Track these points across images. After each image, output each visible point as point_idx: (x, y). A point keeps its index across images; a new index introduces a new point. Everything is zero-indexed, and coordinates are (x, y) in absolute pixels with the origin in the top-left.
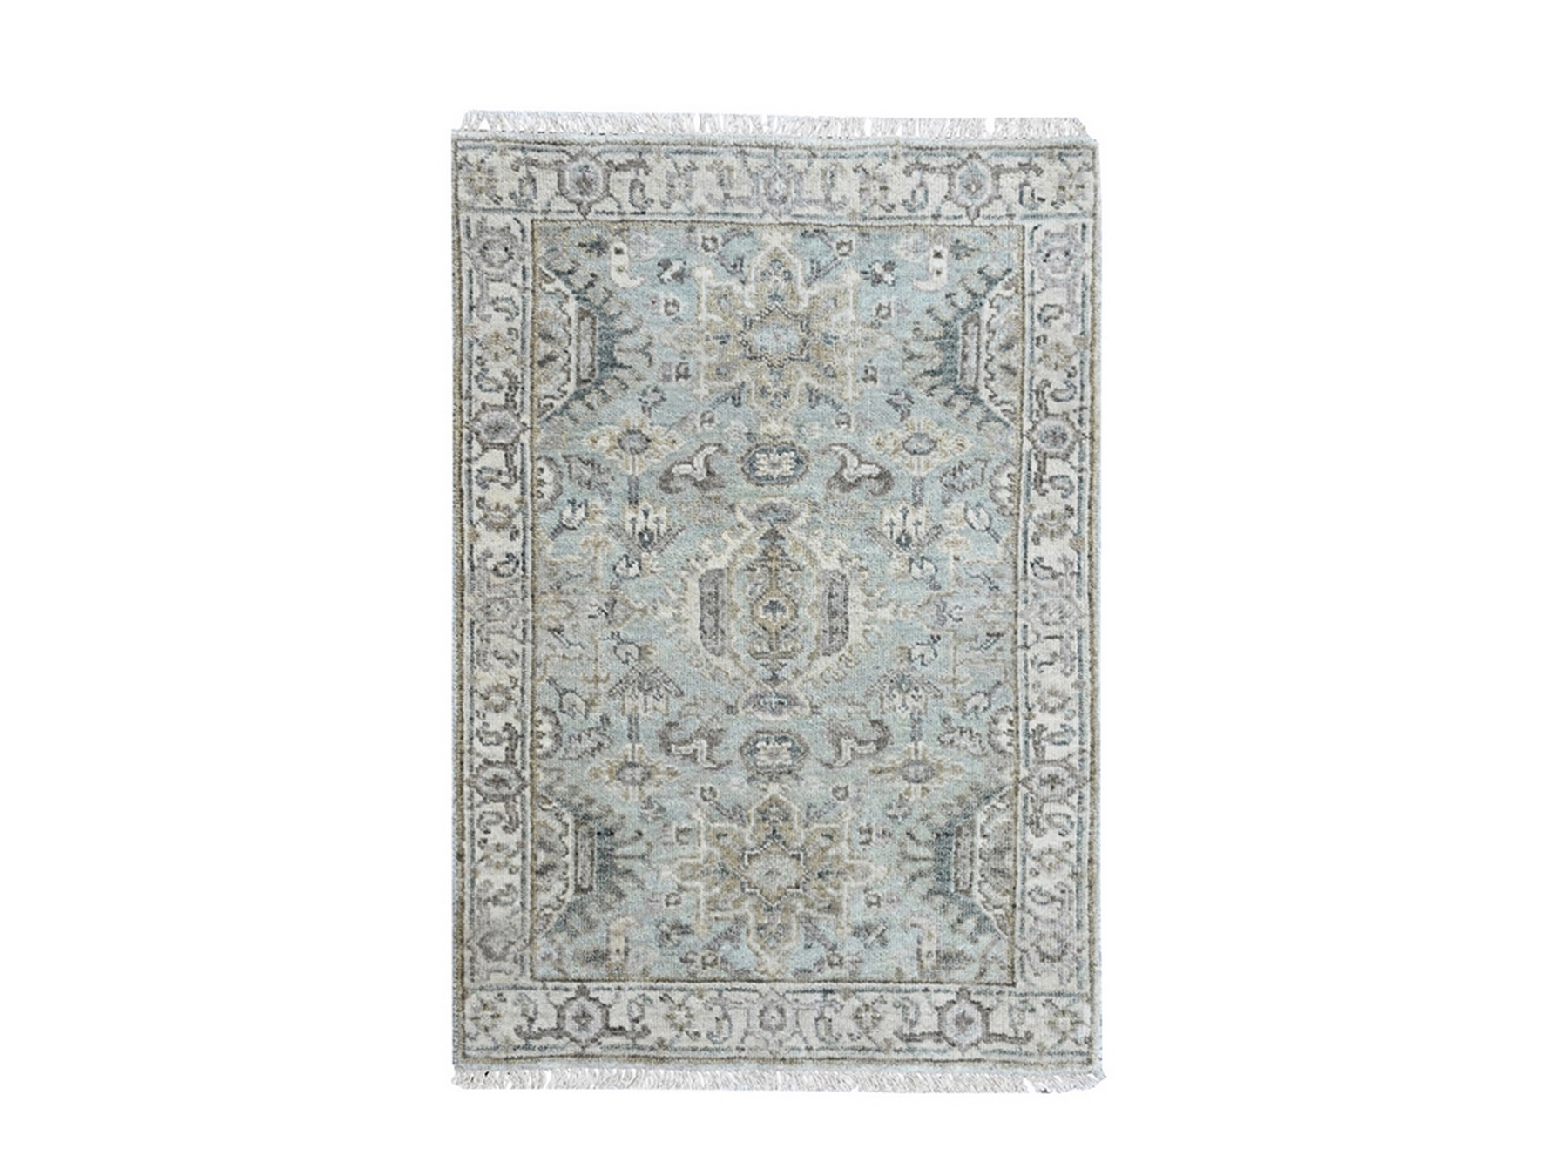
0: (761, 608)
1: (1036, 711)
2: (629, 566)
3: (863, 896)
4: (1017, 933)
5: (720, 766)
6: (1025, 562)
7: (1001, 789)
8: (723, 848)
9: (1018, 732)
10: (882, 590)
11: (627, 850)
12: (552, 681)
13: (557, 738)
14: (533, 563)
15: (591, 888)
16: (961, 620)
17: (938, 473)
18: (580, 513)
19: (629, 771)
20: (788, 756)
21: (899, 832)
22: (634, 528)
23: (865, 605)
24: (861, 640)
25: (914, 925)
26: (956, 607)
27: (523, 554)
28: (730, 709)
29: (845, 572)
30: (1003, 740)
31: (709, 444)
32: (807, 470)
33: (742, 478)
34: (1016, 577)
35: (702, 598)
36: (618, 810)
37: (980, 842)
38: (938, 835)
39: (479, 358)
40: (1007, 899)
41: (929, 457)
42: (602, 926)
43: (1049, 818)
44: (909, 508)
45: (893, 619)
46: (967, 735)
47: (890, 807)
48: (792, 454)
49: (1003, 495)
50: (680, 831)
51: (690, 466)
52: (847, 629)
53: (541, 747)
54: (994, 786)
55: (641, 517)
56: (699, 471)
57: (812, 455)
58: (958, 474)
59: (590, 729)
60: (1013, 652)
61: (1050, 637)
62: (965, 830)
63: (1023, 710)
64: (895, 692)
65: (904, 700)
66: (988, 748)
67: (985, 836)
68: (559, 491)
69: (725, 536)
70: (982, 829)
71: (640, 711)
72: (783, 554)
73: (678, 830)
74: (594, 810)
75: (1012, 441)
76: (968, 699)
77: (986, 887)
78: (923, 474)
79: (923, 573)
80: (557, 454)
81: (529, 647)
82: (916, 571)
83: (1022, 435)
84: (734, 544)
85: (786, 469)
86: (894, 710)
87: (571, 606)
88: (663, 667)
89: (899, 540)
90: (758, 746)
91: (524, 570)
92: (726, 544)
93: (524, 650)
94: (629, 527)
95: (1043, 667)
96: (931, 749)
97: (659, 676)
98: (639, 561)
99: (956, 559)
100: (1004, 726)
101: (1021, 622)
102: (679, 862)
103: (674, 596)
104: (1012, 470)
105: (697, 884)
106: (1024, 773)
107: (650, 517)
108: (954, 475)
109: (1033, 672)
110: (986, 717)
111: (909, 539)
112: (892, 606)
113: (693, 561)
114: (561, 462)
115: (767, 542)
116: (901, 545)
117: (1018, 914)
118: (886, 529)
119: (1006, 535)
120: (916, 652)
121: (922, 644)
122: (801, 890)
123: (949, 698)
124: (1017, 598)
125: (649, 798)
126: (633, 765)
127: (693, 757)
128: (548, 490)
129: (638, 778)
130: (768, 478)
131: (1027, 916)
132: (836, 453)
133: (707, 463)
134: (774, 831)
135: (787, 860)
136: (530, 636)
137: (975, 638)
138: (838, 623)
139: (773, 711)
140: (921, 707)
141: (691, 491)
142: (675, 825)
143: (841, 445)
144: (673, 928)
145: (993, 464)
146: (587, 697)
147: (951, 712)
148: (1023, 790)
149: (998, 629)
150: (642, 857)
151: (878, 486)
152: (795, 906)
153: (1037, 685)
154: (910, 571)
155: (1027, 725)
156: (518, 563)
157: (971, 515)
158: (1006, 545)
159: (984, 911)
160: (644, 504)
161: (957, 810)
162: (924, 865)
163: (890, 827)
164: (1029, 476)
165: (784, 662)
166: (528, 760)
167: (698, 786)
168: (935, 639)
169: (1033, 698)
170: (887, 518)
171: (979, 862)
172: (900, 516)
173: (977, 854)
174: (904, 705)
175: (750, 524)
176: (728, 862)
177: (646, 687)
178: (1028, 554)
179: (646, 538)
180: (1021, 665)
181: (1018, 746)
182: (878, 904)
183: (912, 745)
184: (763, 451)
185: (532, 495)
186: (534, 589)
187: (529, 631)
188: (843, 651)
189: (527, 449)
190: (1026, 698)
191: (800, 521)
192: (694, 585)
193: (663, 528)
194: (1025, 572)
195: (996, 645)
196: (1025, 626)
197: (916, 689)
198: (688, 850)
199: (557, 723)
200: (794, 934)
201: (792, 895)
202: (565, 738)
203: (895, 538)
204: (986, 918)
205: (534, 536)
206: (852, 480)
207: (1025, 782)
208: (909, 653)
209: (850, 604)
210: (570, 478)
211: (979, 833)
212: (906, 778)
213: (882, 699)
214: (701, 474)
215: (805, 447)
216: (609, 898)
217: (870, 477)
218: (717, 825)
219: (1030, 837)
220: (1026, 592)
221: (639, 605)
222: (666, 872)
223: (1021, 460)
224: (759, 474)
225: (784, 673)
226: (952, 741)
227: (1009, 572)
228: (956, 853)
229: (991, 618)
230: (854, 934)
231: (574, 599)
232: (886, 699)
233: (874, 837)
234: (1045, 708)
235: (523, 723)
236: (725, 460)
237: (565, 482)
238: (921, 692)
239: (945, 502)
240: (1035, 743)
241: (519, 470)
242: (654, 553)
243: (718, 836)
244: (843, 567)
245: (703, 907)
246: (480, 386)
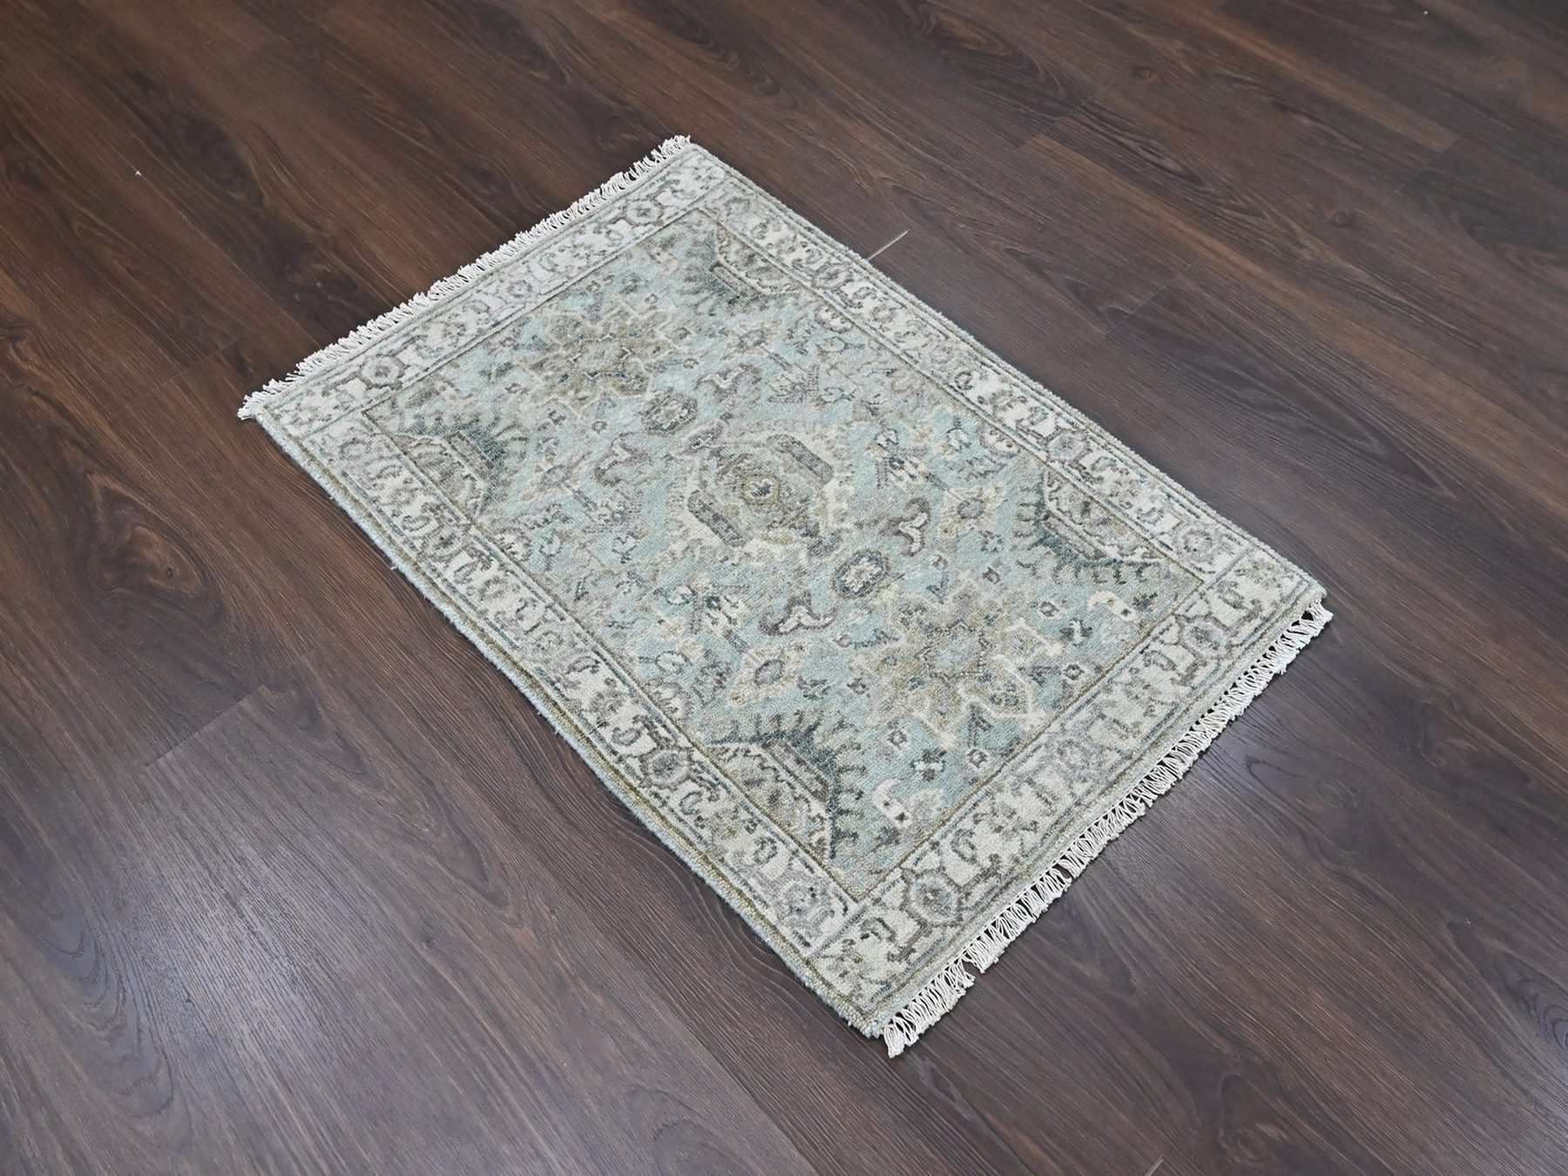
0: (771, 483)
1: (501, 574)
2: (888, 440)
3: (523, 386)
4: (388, 440)
5: (699, 383)
6: (605, 660)
7: (482, 511)
8: (650, 345)
9: (503, 551)
10: (697, 559)
11: (710, 303)
12: (861, 346)
13: (822, 323)
14: (949, 394)
15: (711, 270)
16: (618, 586)
17: (733, 667)
18: (955, 444)
19: (756, 339)
20: (659, 420)
21: (535, 436)
22: (911, 462)
23: (699, 541)
24: (680, 518)
25: (470, 396)
26: (629, 591)
27: (962, 394)
28: (728, 417)
29: (736, 549)
30: (509, 538)
31: (920, 549)
32: (834, 588)
33: (873, 548)
34: (602, 645)
35: (818, 459)
36: (740, 316)
37: (467, 471)
38: (503, 452)
39: (1127, 473)
40: (415, 453)
41: (752, 670)
42: (683, 257)
43: (428, 519)
44: (731, 627)
45: (669, 548)
46: (540, 522)
47: (555, 444)
48: (856, 590)
49: (667, 693)
50: (687, 333)
51: (918, 525)
52: (697, 517)
53: (827, 311)
54: (490, 508)
55: (913, 471)
56: (907, 527)
57: (842, 601)
58: (718, 678)
59: (807, 341)
60: (555, 598)
61: (535, 627)
62: (486, 469)
63: (512, 566)
64: (622, 508)
65: (610, 509)
66: (516, 526)
67: (467, 477)
68: (983, 444)
69: (845, 506)
70: (473, 479)
71: (786, 373)
72: (793, 526)
73: (689, 333)
74: (755, 306)
75: (700, 736)
76: (562, 542)
77: (438, 449)
78: (745, 656)
79: (677, 593)
80: (1011, 463)
81: (898, 351)
82: (684, 590)
83: (694, 745)
84: (833, 506)
85: (849, 579)
86: (611, 498)
87: (899, 391)
88: (799, 405)
89: (717, 600)
90: (686, 411)
91: (951, 387)
92: (838, 500)
93: (898, 347)
94: (915, 460)
95: (522, 604)
96: (559, 496)
97: (796, 399)
98: (885, 448)
99: (661, 622)
100: (518, 547)
101: (569, 619)
102: (670, 319)
103: (839, 446)
104: (678, 715)
105: (646, 317)
106: (473, 531)
107: (908, 477)
108: (721, 675)
109: (527, 594)
110: (537, 542)
111: (710, 606)
112: (679, 555)
113: (849, 474)
114: (1003, 461)
115: (811, 525)
116: (712, 598)
117: (397, 451)
118: (734, 599)
119: (638, 669)
120: (631, 542)
121: (631, 549)
122: (571, 360)
123: (577, 532)
124: (588, 632)
125: (727, 335)
126: (758, 343)
127: (724, 375)
128: (991, 439)
129: (746, 340)
130: (857, 562)
131: (390, 454)
132: (825, 617)
133: (907, 536)
134: (623, 376)
135: (598, 369)
136: (904, 357)
137: (594, 584)
138: (707, 515)
139: (697, 437)
140: (592, 514)
141: (899, 513)
142: (694, 334)
143: (827, 625)
144: (636, 286)
145: (697, 708)
146: (829, 355)
147: (567, 527)
148: (464, 521)
149: (583, 602)
150: (697, 305)
151: (771, 621)
152: (567, 350)
153: (516, 589)
154: (689, 587)
155: (499, 560)
156: (960, 387)
157: (680, 660)
158: (631, 660)
159: (427, 436)
160: (921, 481)
161: (504, 476)
162: (495, 431)
163: (544, 434)
164: (660, 721)
165: (721, 468)
166: (826, 299)
167: (702, 363)
168: (625, 558)
169: (512, 580)
170: (741, 605)
171: (457, 459)
172: (733, 616)
173: (462, 462)
174: (607, 506)
175: (836, 526)
176: (637, 341)
177: (798, 387)
178: (607, 667)
179: (896, 464)
180: (540, 592)
181: (495, 543)
182: (509, 389)
183: (576, 488)
184: (879, 574)
185: (997, 429)
186: (932, 381)
187: (907, 359)
188: (686, 501)
189: (1033, 450)
190: (517, 576)
191: (803, 555)
192: (832, 462)
193: (891, 477)
194: (598, 653)
195: (574, 590)
196: (562, 619)
197: (607, 521)
198: (670, 329)
199: (831, 329)
200: (552, 337)
201: (575, 354)
202: (816, 325)
203: (722, 598)
204: (421, 433)
205: (968, 409)
206: (794, 609)
207: (467, 528)
208: (636, 537)
209: (711, 532)
210: (986, 457)
211: (473, 475)
212: (561, 467)
213: (627, 498)
214: (905, 528)
215: (852, 602)
216: (694, 273)
217: (782, 621)
218: (666, 353)
219: (431, 500)
220: (585, 641)
221: (855, 424)
222: (672, 308)
223: (678, 727)
224: (864, 559)
225: (714, 461)
226: (548, 510)
227: (611, 644)
228: (479, 453)
229: (596, 603)
230: (509, 364)
231: (900, 397)
232: (624, 500)
233: (549, 420)
234: (497, 581)
235: (853, 314)
236: (897, 549)
237: (986, 452)
238: (602, 522)
239: (707, 654)
240: (482, 554)
241: (1023, 435)
242: (880, 460)
243: (658, 349)
244: (741, 551)
245: (628, 309)
246: (1106, 458)
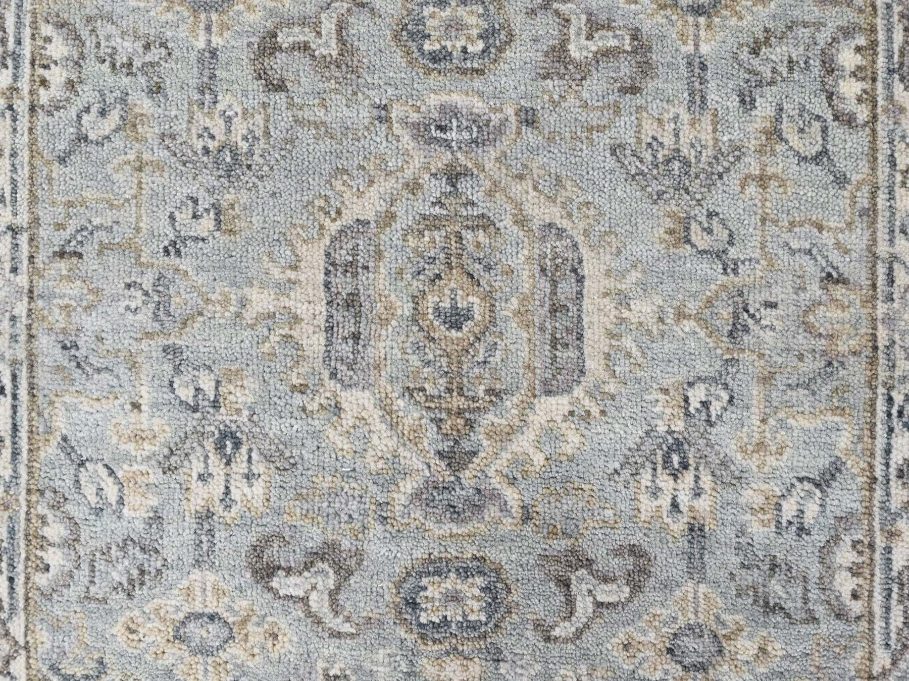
0: (476, 315)
6: (15, 397)
9: (33, 63)
10: (266, 348)
12: (842, 180)
13: (830, 67)
14: (873, 412)
16: (128, 286)
17: (170, 575)
23: (296, 319)
24: (302, 250)
26: (136, 311)
29: (331, 385)
30: (58, 49)
31: (566, 640)
32: (398, 587)
33: (511, 573)
34: (31, 367)
35: (580, 337)
44: (219, 509)
45: (246, 290)
46: (121, 59)
48: (423, 619)
49: (55, 530)
51: (601, 598)
52: (327, 273)
53: (858, 50)
55: (684, 500)
56: (584, 588)
57: (390, 618)
58: (135, 573)
59: (772, 84)
60: (36, 221)
63: (22, 107)
64: (244, 146)
65: (229, 130)
66: (84, 33)
68: (825, 552)
69: (539, 459)
71: (685, 117)
72: (438, 423)
76: (117, 130)
78: (196, 574)
79: (195, 379)
80: (827, 627)
81: (883, 248)
82: (207, 384)
83: (27, 648)
84: (523, 444)
85: (434, 589)
86: (245, 111)
87: (808, 328)
88: (646, 204)
89: (237, 445)
90: (481, 45)
91: (891, 401)
93: (891, 242)
96: (183, 32)
97: (654, 187)
98: (688, 414)
99: (136, 406)
100: (57, 76)
101: (22, 280)
104: (41, 580)
107: (669, 500)
108: (142, 572)
110: (87, 94)
111: (220, 447)
112: (249, 315)
115: (466, 445)
116: (233, 436)
118: (259, 468)
119: (50, 450)
120: (207, 223)
121: (196, 239)
123: (151, 132)
124: (29, 327)
128: (845, 555)
130: (466, 574)
132: (347, 620)
133: (570, 603)
137: (103, 249)
138: (343, 284)
140: (198, 115)
143: (339, 635)
145: (74, 591)
147: (145, 105)
149: (63, 266)
151: (275, 553)
154: (218, 383)
155: (16, 77)
157: (111, 492)
158: (49, 431)
160: (679, 526)
165: (436, 210)
168: (173, 249)
170: (259, 488)
172: (235, 494)
174: (229, 119)
175: (496, 482)
178: (9, 412)
179: (675, 459)
180: (23, 194)
183: (216, 41)
186: (873, 361)
189: (879, 638)
190: (15, 130)
191: (408, 487)
192: (594, 365)
194: (14, 377)
195: (66, 234)
196: (14, 270)
197: (206, 151)
199: (830, 97)
203: (244, 450)
205: (871, 467)
206: (320, 565)
208: (218, 222)
209: (322, 321)
214: (580, 584)
215: (401, 632)
217: (289, 571)
220: (14, 338)
223: (27, 599)
224: (480, 581)
225: (438, 188)
226: (147, 47)
227: (43, 379)
229: (75, 289)
232: (260, 133)
235: (891, 99)
236: (538, 609)
237: (815, 571)
238: (199, 145)
239: (156, 518)
241: (894, 596)
242: (662, 428)
244: (335, 394)
